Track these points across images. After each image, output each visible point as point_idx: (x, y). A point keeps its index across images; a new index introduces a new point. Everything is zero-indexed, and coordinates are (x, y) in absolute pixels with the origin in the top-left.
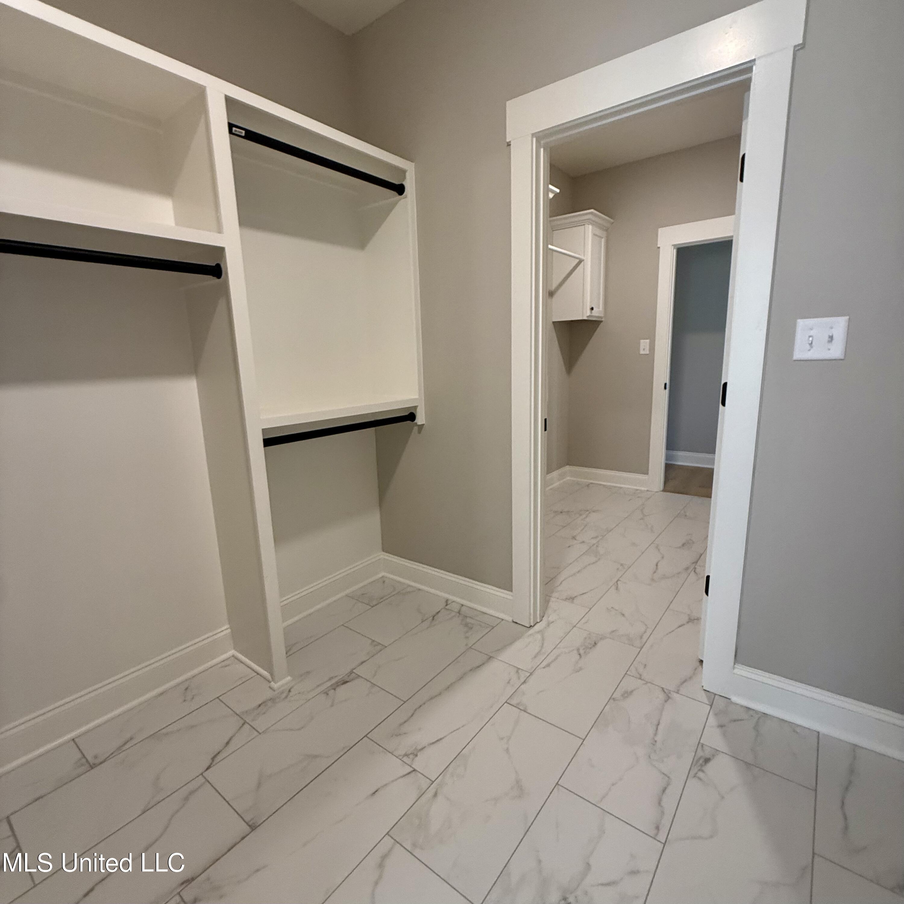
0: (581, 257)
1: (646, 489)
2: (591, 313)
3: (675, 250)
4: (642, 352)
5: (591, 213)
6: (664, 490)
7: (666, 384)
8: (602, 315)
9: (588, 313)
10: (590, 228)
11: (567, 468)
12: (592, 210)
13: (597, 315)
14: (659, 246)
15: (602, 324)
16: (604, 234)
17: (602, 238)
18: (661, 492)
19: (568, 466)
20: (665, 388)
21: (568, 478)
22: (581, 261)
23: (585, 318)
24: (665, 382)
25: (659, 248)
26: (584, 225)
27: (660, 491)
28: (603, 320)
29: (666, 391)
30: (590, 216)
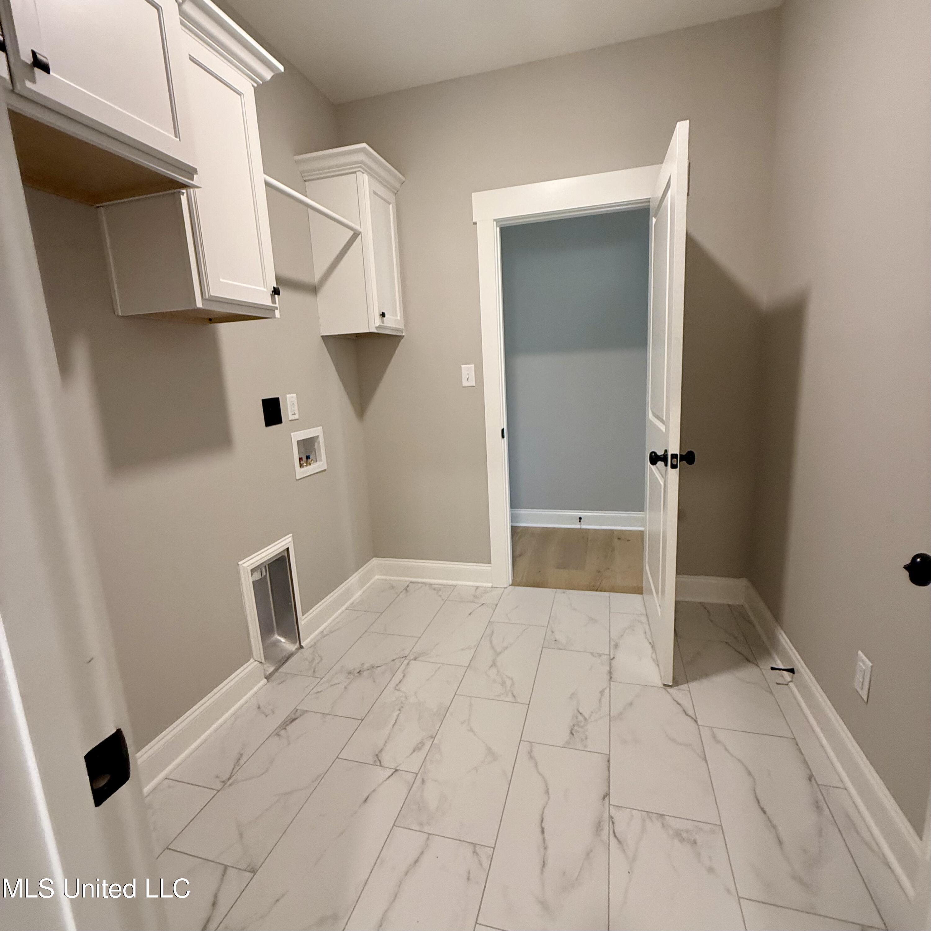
0: (358, 227)
1: (490, 585)
2: (383, 322)
3: (498, 229)
4: (465, 383)
5: (363, 150)
6: (515, 583)
7: (503, 431)
8: (402, 326)
9: (378, 321)
10: (364, 179)
11: (375, 561)
12: (364, 145)
13: (393, 325)
14: (474, 221)
15: (402, 340)
16: (391, 198)
17: (389, 203)
18: (511, 587)
19: (374, 559)
20: (503, 436)
21: (377, 577)
22: (356, 234)
23: (374, 330)
24: (502, 428)
25: (475, 223)
26: (355, 172)
27: (510, 585)
28: (403, 334)
29: (504, 440)
30: (361, 157)
